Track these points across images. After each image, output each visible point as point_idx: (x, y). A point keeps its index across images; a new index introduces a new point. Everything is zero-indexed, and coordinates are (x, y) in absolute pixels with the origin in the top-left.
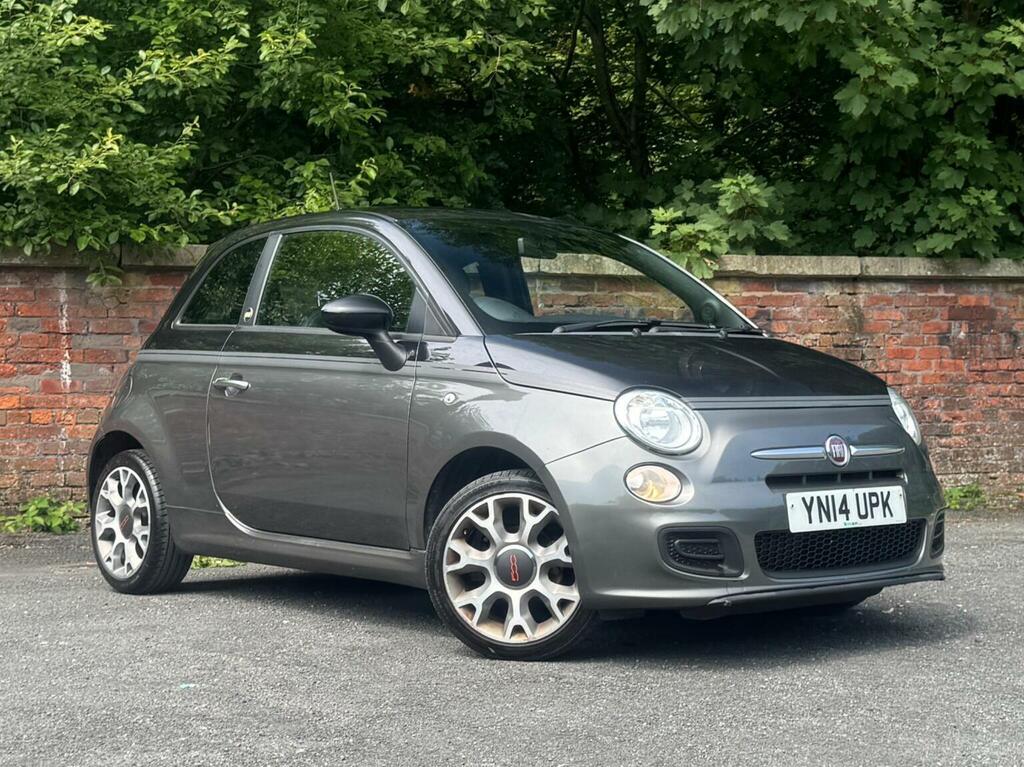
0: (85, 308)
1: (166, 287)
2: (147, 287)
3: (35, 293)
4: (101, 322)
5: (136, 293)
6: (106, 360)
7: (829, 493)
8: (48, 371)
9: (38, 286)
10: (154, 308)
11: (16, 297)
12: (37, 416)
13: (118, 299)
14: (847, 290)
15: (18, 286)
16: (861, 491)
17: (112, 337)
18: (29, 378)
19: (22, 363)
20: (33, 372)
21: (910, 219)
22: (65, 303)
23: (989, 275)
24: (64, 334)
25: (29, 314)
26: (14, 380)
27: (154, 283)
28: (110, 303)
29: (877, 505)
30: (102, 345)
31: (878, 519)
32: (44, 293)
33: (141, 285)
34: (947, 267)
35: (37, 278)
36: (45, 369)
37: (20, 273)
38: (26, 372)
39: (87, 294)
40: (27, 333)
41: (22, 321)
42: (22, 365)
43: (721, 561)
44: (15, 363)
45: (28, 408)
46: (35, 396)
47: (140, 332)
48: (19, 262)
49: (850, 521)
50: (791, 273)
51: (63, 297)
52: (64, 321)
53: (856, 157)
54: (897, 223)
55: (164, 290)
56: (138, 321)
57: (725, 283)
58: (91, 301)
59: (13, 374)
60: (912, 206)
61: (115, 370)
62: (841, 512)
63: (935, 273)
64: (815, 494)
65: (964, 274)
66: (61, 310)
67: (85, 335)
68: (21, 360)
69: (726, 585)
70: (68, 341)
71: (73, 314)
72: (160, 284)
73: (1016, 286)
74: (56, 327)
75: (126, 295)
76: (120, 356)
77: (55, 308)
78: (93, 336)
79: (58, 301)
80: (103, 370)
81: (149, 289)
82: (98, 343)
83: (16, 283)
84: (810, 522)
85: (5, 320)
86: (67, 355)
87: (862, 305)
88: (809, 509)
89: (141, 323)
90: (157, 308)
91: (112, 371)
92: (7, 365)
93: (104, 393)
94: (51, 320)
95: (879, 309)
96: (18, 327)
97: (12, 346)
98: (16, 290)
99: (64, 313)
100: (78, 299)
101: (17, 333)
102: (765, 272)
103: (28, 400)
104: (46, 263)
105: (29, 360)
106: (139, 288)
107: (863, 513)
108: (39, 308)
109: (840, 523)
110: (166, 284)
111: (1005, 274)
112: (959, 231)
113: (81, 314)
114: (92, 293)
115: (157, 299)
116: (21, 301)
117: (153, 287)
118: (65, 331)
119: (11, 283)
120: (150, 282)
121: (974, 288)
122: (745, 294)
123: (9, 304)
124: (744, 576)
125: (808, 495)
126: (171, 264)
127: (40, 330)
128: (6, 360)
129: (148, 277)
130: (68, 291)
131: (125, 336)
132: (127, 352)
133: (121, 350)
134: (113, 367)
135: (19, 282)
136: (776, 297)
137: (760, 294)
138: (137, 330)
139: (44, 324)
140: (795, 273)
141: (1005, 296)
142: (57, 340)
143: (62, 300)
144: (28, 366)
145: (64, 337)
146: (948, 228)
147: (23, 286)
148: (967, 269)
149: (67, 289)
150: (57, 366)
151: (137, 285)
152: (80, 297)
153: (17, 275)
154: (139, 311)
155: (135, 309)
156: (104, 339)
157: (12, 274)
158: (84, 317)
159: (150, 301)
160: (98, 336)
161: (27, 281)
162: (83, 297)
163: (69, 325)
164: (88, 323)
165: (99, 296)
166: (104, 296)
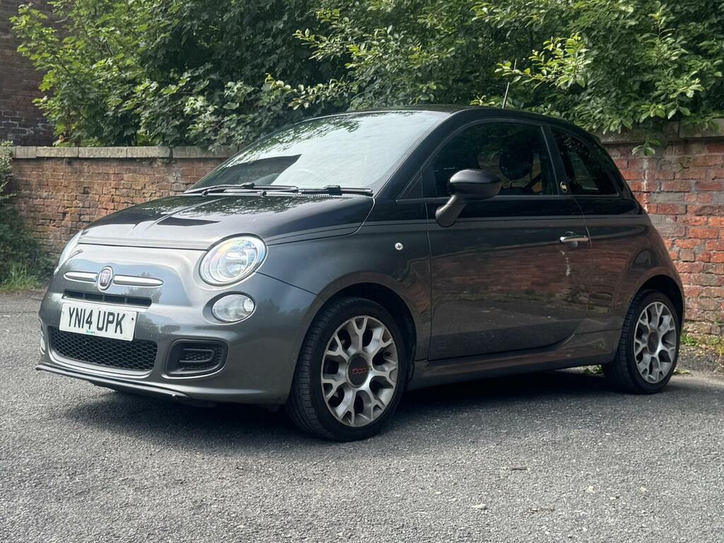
0: (659, 172)
1: (718, 154)
2: (703, 155)
3: (628, 162)
4: (669, 183)
5: (695, 159)
6: (671, 212)
9: (630, 157)
10: (707, 171)
13: (681, 164)
15: (618, 158)
17: (677, 194)
22: (647, 168)
24: (645, 192)
27: (710, 151)
28: (676, 168)
30: (669, 200)
32: (634, 162)
33: (700, 152)
37: (621, 149)
39: (661, 162)
47: (696, 190)
48: (612, 140)
51: (646, 165)
52: (646, 182)
55: (716, 156)
56: (695, 181)
58: (664, 168)
61: (679, 220)
66: (644, 174)
67: (659, 193)
70: (647, 197)
71: (652, 177)
72: (714, 152)
74: (639, 187)
75: (688, 161)
76: (682, 209)
77: (640, 173)
78: (664, 194)
79: (642, 168)
80: (669, 219)
81: (705, 156)
82: (667, 199)
83: (617, 156)
86: (646, 208)
89: (697, 183)
90: (709, 171)
91: (676, 221)
93: (669, 237)
94: (636, 182)
98: (617, 161)
99: (646, 176)
100: (655, 165)
104: (628, 140)
106: (698, 155)
108: (630, 173)
110: (718, 152)
113: (656, 177)
114: (665, 161)
115: (710, 164)
117: (710, 154)
119: (614, 156)
120: (706, 150)
126: (714, 135)
129: (706, 146)
130: (650, 161)
131: (687, 194)
132: (686, 206)
133: (682, 205)
134: (676, 218)
135: (619, 154)
138: (694, 189)
139: (632, 185)
142: (641, 197)
143: (645, 167)
145: (645, 195)
147: (622, 157)
149: (648, 159)
151: (697, 153)
152: (657, 164)
153: (619, 150)
154: (696, 174)
155: (693, 172)
156: (671, 196)
157: (615, 150)
158: (658, 179)
159: (705, 166)
160: (667, 194)
161: (624, 155)
162: (659, 163)
163: (648, 185)
164: (661, 184)
165: (670, 163)
166: (673, 163)
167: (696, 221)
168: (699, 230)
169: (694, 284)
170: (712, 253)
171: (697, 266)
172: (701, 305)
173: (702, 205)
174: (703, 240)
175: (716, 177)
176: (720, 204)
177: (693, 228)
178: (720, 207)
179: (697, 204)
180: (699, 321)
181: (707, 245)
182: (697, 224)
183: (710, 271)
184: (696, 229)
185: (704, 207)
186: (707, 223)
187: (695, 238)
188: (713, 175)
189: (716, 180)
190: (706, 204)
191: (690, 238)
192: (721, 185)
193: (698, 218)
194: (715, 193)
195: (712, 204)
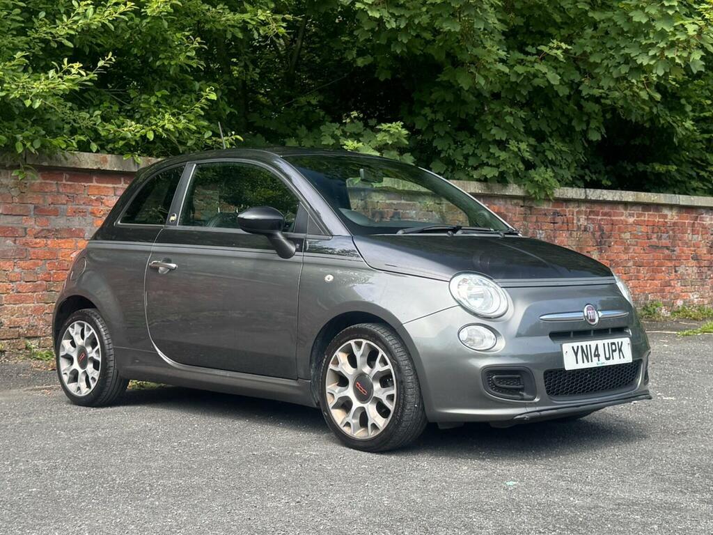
1: (52, 182)
2: (39, 181)
4: (8, 206)
5: (32, 185)
6: (11, 235)
7: (588, 343)
10: (44, 197)
13: (19, 189)
14: (437, 202)
16: (606, 341)
17: (16, 217)
21: (466, 157)
23: (507, 194)
27: (44, 178)
28: (14, 192)
29: (615, 351)
30: (8, 223)
31: (616, 360)
33: (35, 179)
34: (488, 188)
43: (522, 390)
47: (34, 214)
49: (600, 362)
50: (413, 189)
53: (440, 116)
54: (459, 160)
55: (51, 184)
56: (33, 206)
57: (377, 194)
58: (1, 190)
60: (468, 149)
61: (17, 242)
62: (595, 356)
63: (483, 192)
64: (579, 344)
65: (496, 193)
69: (525, 406)
72: (48, 179)
73: (515, 201)
75: (25, 187)
76: (21, 232)
78: (2, 216)
80: (9, 242)
81: (41, 183)
82: (6, 222)
84: (577, 363)
87: (444, 211)
88: (576, 354)
89: (35, 208)
90: (46, 197)
91: (15, 243)
93: (10, 260)
95: (453, 213)
102: (401, 188)
106: (33, 181)
107: (608, 356)
109: (594, 363)
110: (51, 180)
111: (514, 193)
112: (501, 166)
114: (2, 184)
115: (46, 190)
117: (43, 181)
120: (41, 178)
121: (496, 202)
122: (388, 202)
124: (537, 400)
125: (575, 345)
126: (60, 165)
129: (39, 174)
131: (25, 217)
132: (25, 229)
133: (22, 228)
134: (16, 240)
136: (403, 204)
137: (395, 202)
138: (32, 213)
140: (416, 190)
141: (510, 207)
146: (494, 164)
148: (497, 190)
151: (32, 179)
154: (34, 198)
155: (31, 197)
156: (10, 219)
159: (41, 191)
160: (5, 217)
165: (7, 186)
166: (10, 186)
167: (36, 243)
168: (40, 252)
169: (38, 303)
170: (52, 272)
171: (41, 285)
172: (46, 321)
173: (41, 228)
174: (44, 261)
175: (52, 203)
176: (58, 228)
177: (33, 250)
178: (57, 230)
179: (36, 227)
180: (45, 336)
181: (47, 265)
182: (38, 246)
183: (52, 289)
184: (36, 250)
185: (43, 230)
186: (46, 245)
187: (37, 259)
188: (50, 201)
189: (52, 206)
190: (44, 228)
191: (31, 259)
192: (58, 211)
193: (38, 240)
194: (53, 217)
195: (50, 227)
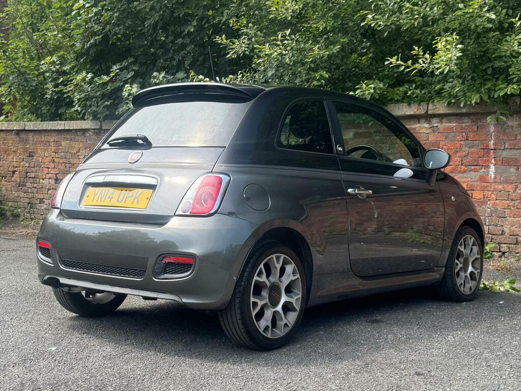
0: (504, 134)
3: (477, 127)
4: (512, 142)
6: (514, 164)
8: (483, 170)
9: (480, 124)
11: (468, 130)
12: (475, 194)
15: (469, 124)
17: (518, 151)
18: (473, 174)
19: (470, 165)
20: (476, 171)
22: (493, 132)
24: (492, 149)
25: (474, 139)
26: (465, 174)
28: (518, 131)
30: (512, 155)
32: (483, 127)
35: (480, 119)
36: (481, 169)
37: (472, 117)
38: (472, 170)
39: (505, 126)
40: (473, 149)
41: (470, 143)
42: (470, 167)
44: (466, 166)
45: (471, 190)
46: (475, 183)
48: (465, 111)
51: (492, 129)
52: (492, 142)
58: (507, 131)
59: (465, 172)
66: (491, 136)
67: (504, 150)
68: (469, 164)
70: (494, 153)
71: (497, 138)
74: (487, 146)
77: (487, 135)
78: (508, 150)
79: (489, 131)
80: (512, 170)
82: (510, 154)
83: (468, 123)
85: (462, 142)
86: (493, 161)
91: (517, 171)
92: (462, 167)
93: (512, 183)
94: (485, 142)
96: (468, 146)
97: (465, 157)
98: (468, 126)
99: (493, 137)
100: (500, 129)
101: (468, 150)
103: (472, 186)
104: (479, 111)
105: (473, 164)
108: (479, 136)
113: (501, 138)
114: (508, 126)
116: (470, 132)
118: (492, 148)
119: (466, 123)
123: (464, 134)
127: (479, 147)
128: (462, 164)
130: (495, 125)
134: (518, 169)
135: (470, 121)
139: (481, 144)
142: (488, 153)
143: (492, 130)
144: (473, 167)
145: (492, 151)
147: (472, 124)
149: (494, 124)
150: (488, 167)
152: (501, 128)
153: (469, 118)
156: (514, 152)
157: (466, 118)
158: (503, 140)
160: (510, 150)
161: (474, 121)
162: (503, 128)
163: (495, 144)
164: (505, 143)
165: (512, 127)
166: (514, 127)
